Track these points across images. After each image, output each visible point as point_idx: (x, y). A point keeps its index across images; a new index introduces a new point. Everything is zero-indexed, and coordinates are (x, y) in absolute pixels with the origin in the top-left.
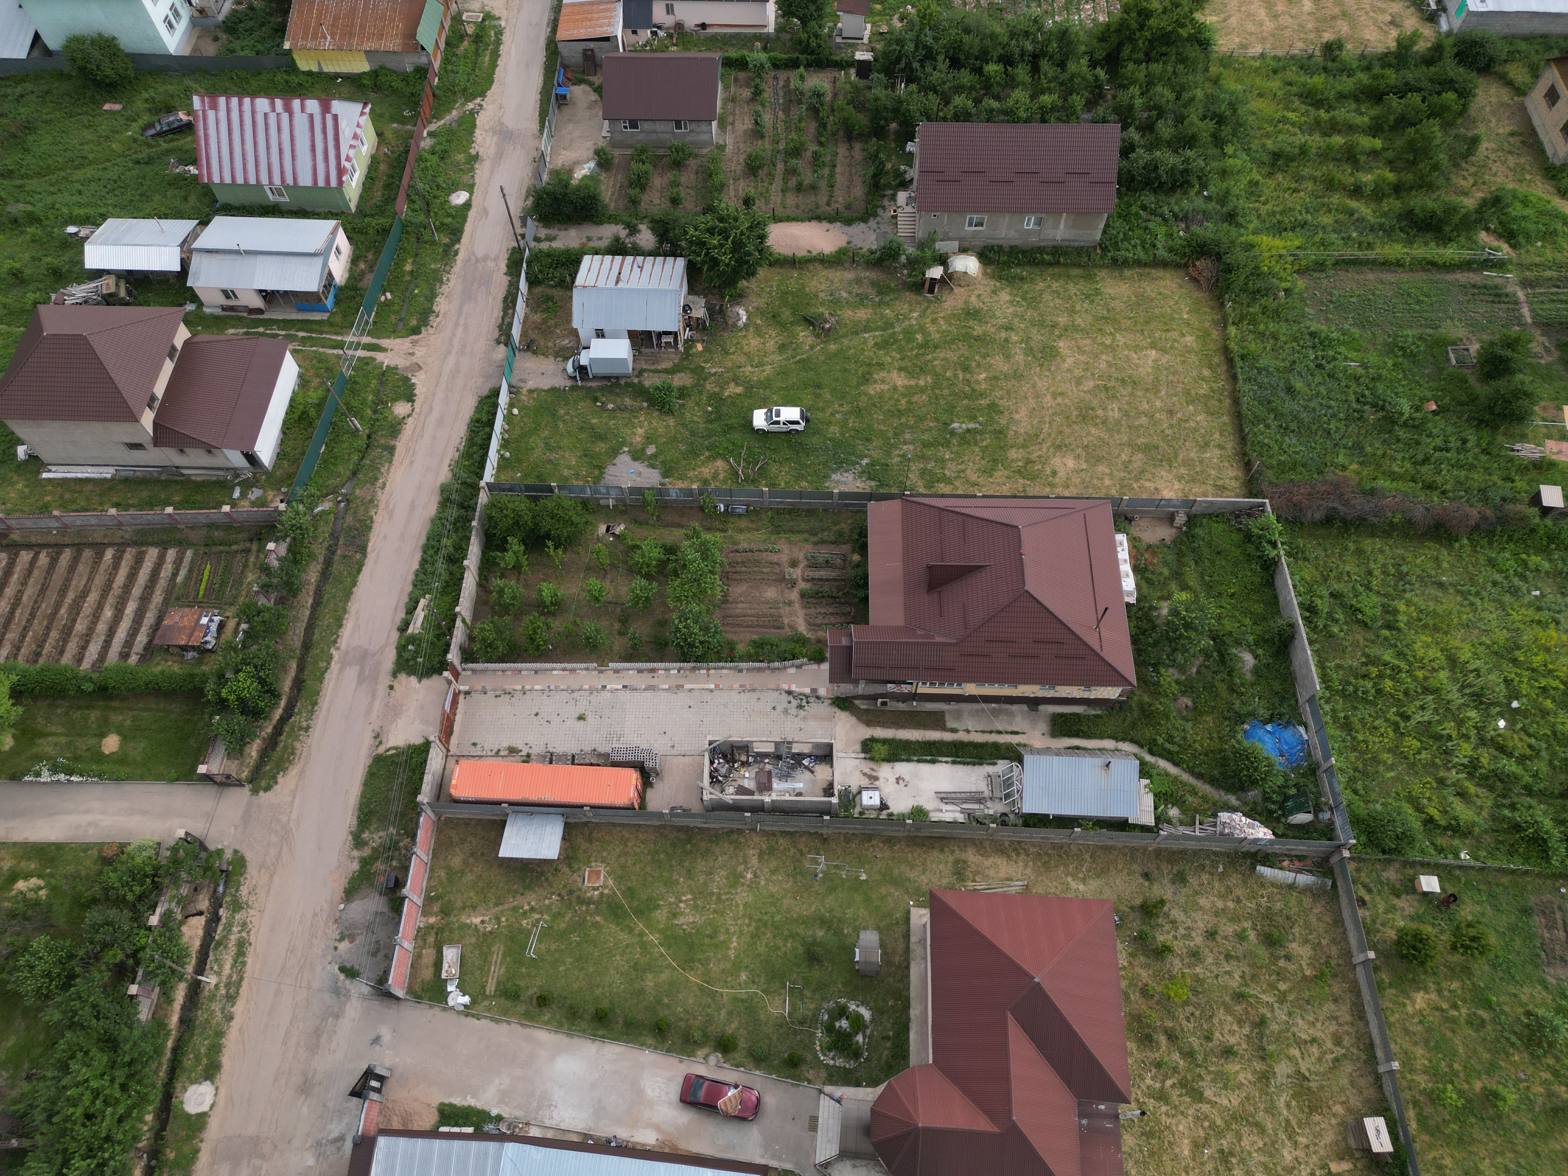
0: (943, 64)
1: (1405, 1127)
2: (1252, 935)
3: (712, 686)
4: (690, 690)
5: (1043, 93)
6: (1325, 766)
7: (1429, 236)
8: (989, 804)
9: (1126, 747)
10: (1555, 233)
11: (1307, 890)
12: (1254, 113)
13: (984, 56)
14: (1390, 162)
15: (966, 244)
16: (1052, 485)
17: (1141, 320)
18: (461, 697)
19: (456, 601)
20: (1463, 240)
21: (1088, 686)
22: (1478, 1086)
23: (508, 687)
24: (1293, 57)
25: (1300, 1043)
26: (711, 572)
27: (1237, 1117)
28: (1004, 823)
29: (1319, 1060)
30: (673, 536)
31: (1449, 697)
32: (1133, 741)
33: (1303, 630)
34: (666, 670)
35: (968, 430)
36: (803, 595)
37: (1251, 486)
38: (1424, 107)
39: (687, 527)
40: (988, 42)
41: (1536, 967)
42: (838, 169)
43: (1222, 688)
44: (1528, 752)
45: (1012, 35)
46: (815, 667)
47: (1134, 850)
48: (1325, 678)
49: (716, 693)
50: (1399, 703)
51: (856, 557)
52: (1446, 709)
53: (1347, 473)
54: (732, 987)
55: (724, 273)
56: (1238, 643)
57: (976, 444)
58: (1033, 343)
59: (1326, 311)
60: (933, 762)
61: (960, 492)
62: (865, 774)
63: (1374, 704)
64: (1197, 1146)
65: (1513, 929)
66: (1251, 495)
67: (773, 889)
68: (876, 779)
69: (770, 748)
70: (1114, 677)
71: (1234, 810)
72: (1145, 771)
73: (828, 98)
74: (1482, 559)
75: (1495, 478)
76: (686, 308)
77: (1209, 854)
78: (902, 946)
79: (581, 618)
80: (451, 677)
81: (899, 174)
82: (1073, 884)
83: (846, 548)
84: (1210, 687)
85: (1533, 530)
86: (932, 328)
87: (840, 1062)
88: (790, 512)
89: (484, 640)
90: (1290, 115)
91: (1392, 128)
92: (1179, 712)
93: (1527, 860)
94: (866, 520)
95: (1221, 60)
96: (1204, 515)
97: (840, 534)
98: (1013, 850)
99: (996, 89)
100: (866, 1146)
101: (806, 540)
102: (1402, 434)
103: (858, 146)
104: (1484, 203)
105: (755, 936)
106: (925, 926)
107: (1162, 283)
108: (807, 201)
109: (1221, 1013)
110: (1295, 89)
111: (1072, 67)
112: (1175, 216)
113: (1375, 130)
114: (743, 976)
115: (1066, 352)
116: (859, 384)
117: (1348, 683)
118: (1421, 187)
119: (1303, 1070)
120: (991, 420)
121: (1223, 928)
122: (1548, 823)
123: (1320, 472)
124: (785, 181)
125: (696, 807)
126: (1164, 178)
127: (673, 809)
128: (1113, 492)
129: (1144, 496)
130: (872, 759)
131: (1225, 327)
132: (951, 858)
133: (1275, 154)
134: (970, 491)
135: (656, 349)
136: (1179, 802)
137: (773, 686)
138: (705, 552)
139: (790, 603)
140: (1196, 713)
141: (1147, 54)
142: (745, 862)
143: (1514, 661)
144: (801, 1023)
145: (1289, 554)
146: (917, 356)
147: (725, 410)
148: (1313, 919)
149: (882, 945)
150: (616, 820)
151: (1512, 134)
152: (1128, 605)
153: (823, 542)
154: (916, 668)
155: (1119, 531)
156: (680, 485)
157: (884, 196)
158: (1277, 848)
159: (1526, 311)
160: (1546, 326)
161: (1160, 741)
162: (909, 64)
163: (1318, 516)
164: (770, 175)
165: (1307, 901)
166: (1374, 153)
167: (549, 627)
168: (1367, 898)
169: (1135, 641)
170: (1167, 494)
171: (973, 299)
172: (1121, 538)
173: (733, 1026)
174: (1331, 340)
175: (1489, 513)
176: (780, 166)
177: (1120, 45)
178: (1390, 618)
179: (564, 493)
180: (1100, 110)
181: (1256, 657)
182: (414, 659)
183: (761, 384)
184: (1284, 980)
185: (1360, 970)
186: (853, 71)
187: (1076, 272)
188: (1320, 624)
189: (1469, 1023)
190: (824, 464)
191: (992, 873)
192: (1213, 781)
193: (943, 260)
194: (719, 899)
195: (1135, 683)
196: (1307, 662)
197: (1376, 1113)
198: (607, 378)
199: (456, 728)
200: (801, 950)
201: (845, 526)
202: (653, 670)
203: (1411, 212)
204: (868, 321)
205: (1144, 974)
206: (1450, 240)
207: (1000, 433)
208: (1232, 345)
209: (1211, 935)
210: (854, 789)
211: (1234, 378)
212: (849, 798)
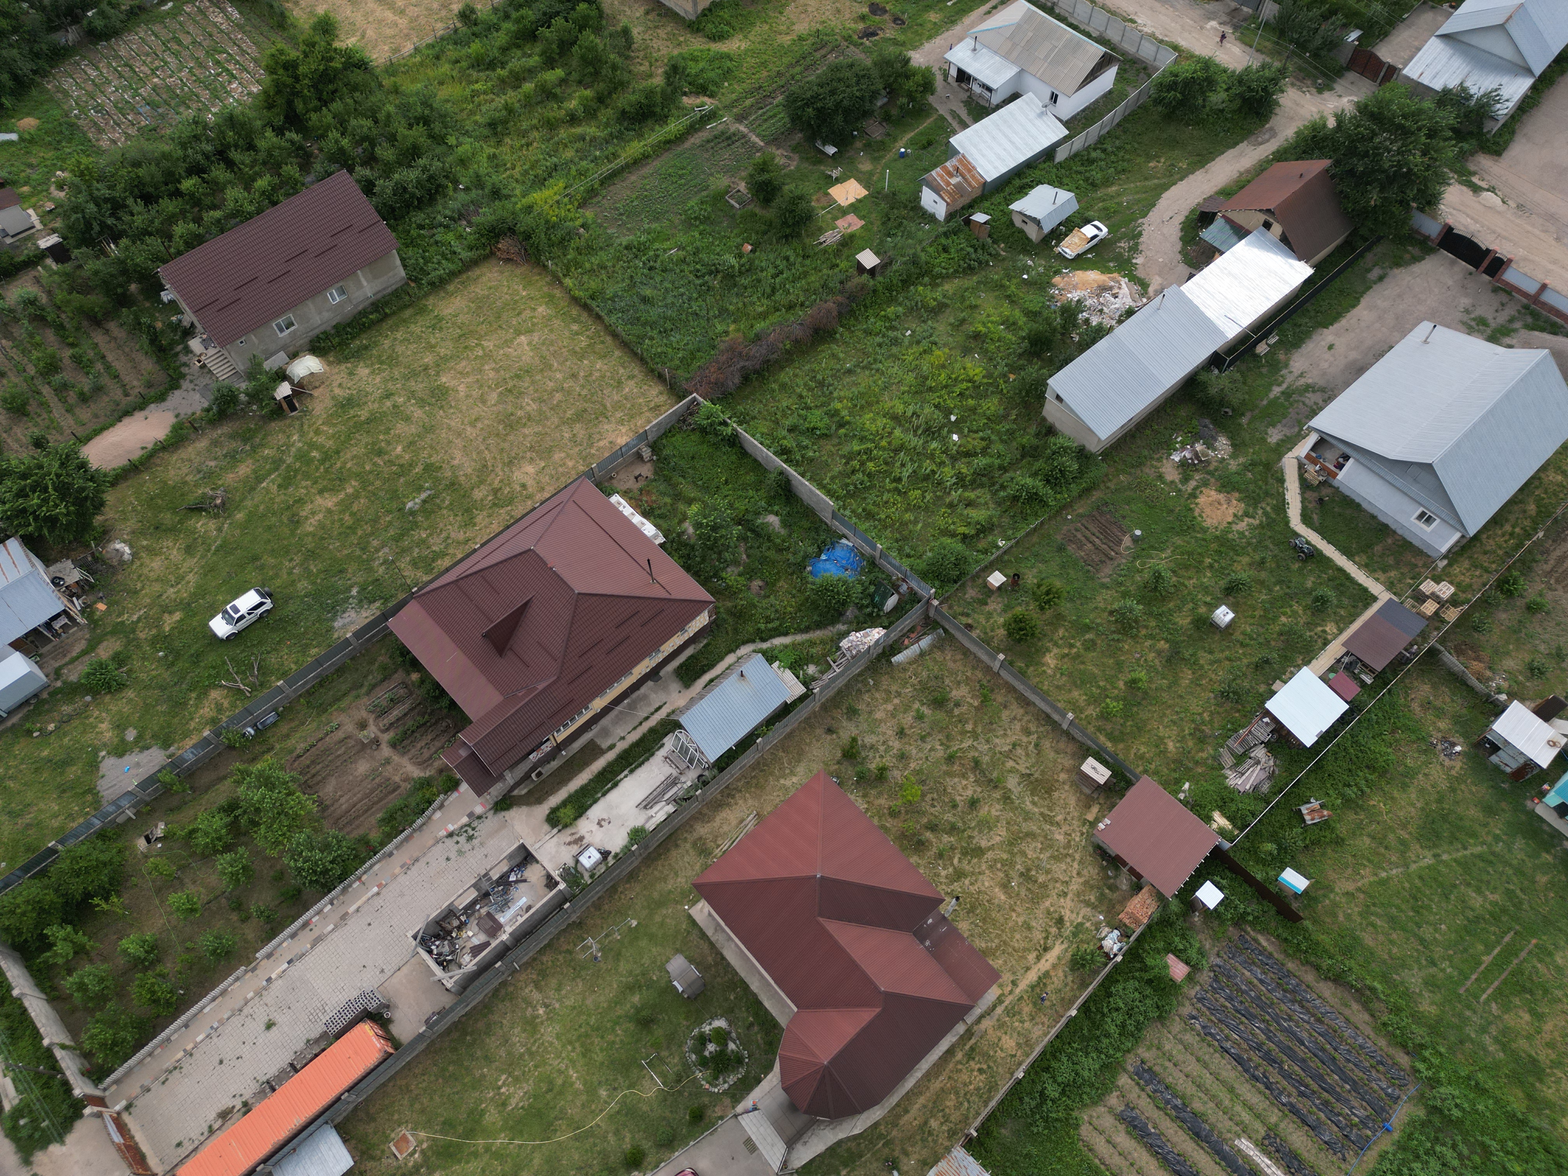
0: (138, 207)
1: (1105, 750)
2: (925, 710)
3: (375, 889)
4: (357, 910)
5: (254, 180)
6: (877, 554)
7: (650, 122)
8: (683, 779)
9: (744, 650)
10: (729, 71)
11: (933, 647)
12: (448, 101)
13: (171, 178)
14: (580, 82)
15: (291, 349)
16: (529, 497)
17: (492, 319)
18: (126, 1117)
19: (37, 1036)
20: (674, 111)
21: (682, 628)
22: (1121, 685)
23: (169, 1064)
24: (442, 39)
25: (1008, 755)
26: (288, 795)
27: (1014, 841)
28: (705, 783)
29: (1027, 755)
30: (222, 793)
31: (913, 445)
32: (744, 643)
33: (791, 471)
34: (319, 913)
35: (424, 502)
36: (393, 745)
37: (676, 392)
38: (570, 25)
39: (231, 774)
40: (165, 164)
41: (1092, 579)
42: (110, 358)
43: (772, 554)
44: (984, 443)
45: (184, 146)
46: (455, 795)
47: (807, 720)
48: (830, 493)
49: (384, 891)
50: (887, 473)
51: (415, 676)
52: (918, 455)
53: (731, 336)
54: (601, 1111)
55: (70, 523)
56: (757, 514)
57: (440, 508)
58: (420, 395)
59: (624, 224)
60: (616, 785)
61: (460, 556)
62: (569, 844)
63: (873, 487)
64: (1005, 886)
65: (1063, 567)
66: (681, 398)
67: (569, 1002)
68: (581, 838)
69: (473, 894)
70: (696, 607)
71: (846, 634)
72: (770, 657)
73: (44, 299)
74: (860, 334)
75: (825, 271)
76: (56, 581)
77: (856, 678)
78: (705, 946)
79: (190, 939)
80: (96, 1109)
81: (175, 327)
82: (787, 783)
83: (399, 676)
84: (763, 561)
85: (874, 291)
86: (321, 439)
87: (732, 1079)
88: (321, 684)
89: (103, 1045)
90: (477, 86)
91: (562, 54)
92: (759, 595)
93: (1036, 515)
94: (397, 639)
95: (387, 71)
96: (660, 438)
97: (384, 668)
98: (728, 795)
99: (207, 201)
100: (802, 1119)
101: (357, 697)
102: (744, 281)
103: (112, 326)
104: (668, 76)
105: (586, 1052)
106: (710, 914)
107: (485, 279)
108: (102, 404)
109: (950, 783)
110: (464, 64)
111: (262, 144)
112: (452, 218)
113: (550, 63)
114: (603, 1093)
115: (453, 383)
116: (293, 533)
117: (847, 485)
118: (616, 88)
119: (1024, 771)
120: (437, 481)
121: (904, 721)
122: (1029, 481)
123: (714, 347)
124: (63, 401)
125: (447, 1001)
126: (418, 194)
127: (427, 1022)
128: (582, 468)
129: (607, 455)
130: (566, 826)
131: (561, 283)
132: (688, 846)
133: (490, 125)
134: (468, 549)
135: (56, 641)
136: (810, 659)
137: (431, 842)
138: (267, 782)
139: (388, 761)
140: (769, 586)
141: (320, 99)
142: (529, 1003)
143: (930, 389)
144: (679, 1081)
145: (740, 423)
146: (327, 471)
147: (177, 644)
148: (951, 665)
149: (691, 960)
150: (382, 1080)
151: (647, 13)
152: (662, 545)
153: (373, 687)
154: (542, 724)
155: (609, 495)
156: (189, 743)
157: (177, 354)
158: (894, 636)
159: (754, 138)
160: (774, 141)
161: (763, 626)
162: (102, 225)
163: (736, 381)
164: (44, 405)
165: (938, 655)
166: (563, 82)
167: (162, 976)
168: (970, 621)
169: (687, 568)
170: (622, 441)
171: (337, 391)
172: (615, 499)
173: (627, 1140)
174: (644, 244)
175: (840, 298)
176: (46, 390)
177: (290, 103)
178: (836, 419)
179: (71, 844)
180: (318, 167)
181: (777, 514)
182: (36, 1128)
183: (194, 596)
184: (967, 722)
185: (1003, 673)
186: (49, 261)
187: (408, 313)
188: (798, 457)
189: (1087, 649)
190: (319, 620)
191: (726, 828)
192: (819, 626)
193: (282, 376)
194: (531, 1054)
195: (712, 599)
196: (811, 491)
197: (1085, 758)
198: (26, 703)
199: (145, 1148)
200: (631, 1026)
201: (383, 658)
202: (306, 925)
203: (624, 112)
204: (255, 472)
205: (882, 801)
206: (667, 117)
207: (453, 485)
208: (577, 293)
209: (901, 733)
210: (571, 863)
211: (598, 317)
212: (572, 874)
